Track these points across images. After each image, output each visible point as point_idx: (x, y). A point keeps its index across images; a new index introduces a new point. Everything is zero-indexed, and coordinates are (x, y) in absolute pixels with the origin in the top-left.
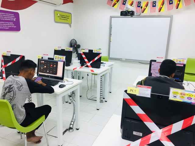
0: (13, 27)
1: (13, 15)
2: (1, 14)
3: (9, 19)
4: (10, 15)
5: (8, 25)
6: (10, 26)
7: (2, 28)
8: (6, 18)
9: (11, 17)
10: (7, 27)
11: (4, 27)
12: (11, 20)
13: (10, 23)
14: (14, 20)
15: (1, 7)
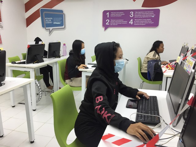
0: (150, 23)
1: (153, 12)
2: (140, 13)
3: (147, 16)
4: (149, 13)
5: (145, 22)
6: (146, 23)
7: (139, 24)
8: (144, 16)
9: (150, 14)
10: (144, 24)
11: (141, 24)
12: (150, 17)
13: (147, 20)
14: (153, 17)
15: (142, 7)
